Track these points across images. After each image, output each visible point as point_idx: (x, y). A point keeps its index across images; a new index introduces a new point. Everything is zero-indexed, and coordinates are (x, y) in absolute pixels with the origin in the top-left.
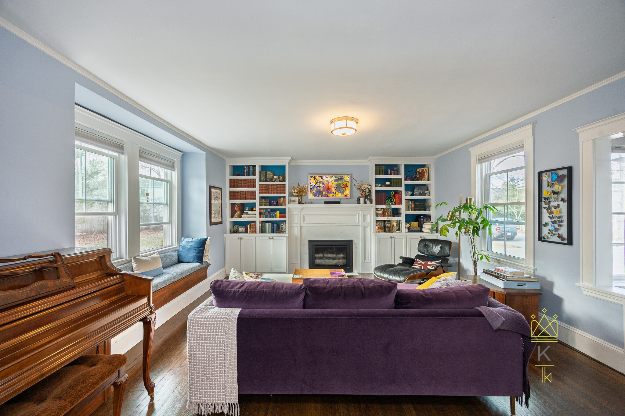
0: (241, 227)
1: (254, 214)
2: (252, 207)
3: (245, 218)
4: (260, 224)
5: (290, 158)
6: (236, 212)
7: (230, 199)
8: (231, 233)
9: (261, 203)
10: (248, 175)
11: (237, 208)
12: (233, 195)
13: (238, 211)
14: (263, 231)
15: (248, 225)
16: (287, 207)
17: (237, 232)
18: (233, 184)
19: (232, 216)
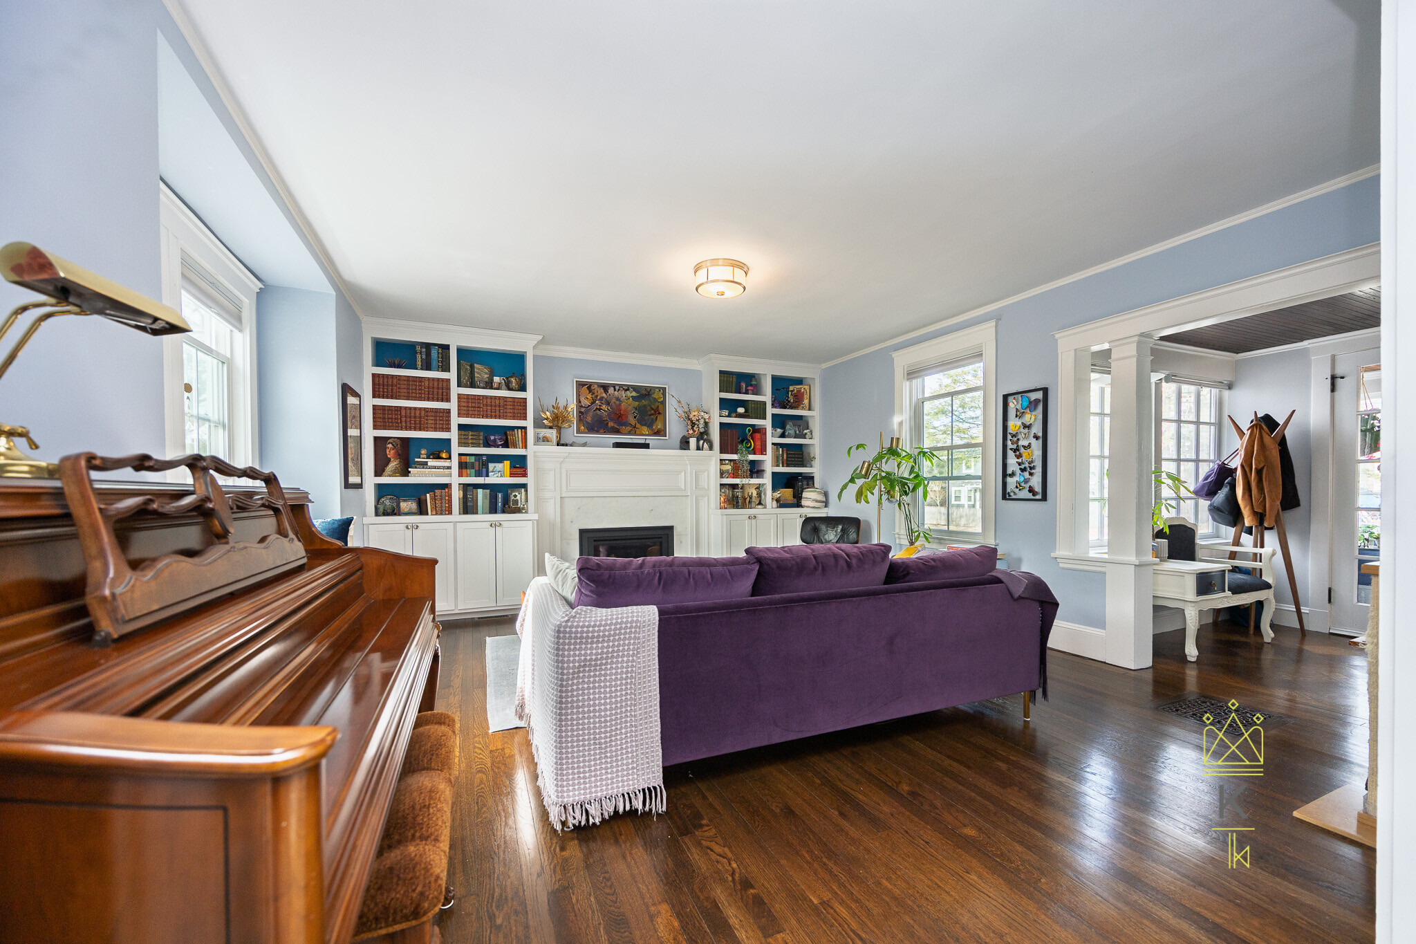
0: (405, 501)
1: (444, 468)
2: (439, 450)
3: (417, 477)
4: (461, 492)
5: (541, 337)
6: (389, 461)
7: (375, 427)
8: (377, 514)
9: (463, 441)
10: (428, 367)
11: (392, 452)
12: (383, 417)
13: (396, 459)
14: (468, 508)
15: (428, 495)
16: (534, 452)
17: (395, 512)
18: (382, 387)
19: (378, 473)
